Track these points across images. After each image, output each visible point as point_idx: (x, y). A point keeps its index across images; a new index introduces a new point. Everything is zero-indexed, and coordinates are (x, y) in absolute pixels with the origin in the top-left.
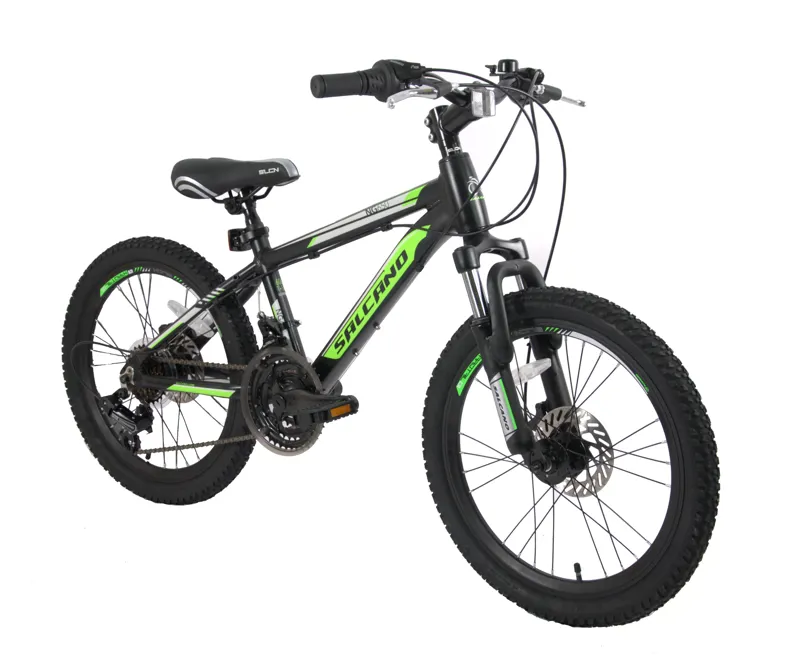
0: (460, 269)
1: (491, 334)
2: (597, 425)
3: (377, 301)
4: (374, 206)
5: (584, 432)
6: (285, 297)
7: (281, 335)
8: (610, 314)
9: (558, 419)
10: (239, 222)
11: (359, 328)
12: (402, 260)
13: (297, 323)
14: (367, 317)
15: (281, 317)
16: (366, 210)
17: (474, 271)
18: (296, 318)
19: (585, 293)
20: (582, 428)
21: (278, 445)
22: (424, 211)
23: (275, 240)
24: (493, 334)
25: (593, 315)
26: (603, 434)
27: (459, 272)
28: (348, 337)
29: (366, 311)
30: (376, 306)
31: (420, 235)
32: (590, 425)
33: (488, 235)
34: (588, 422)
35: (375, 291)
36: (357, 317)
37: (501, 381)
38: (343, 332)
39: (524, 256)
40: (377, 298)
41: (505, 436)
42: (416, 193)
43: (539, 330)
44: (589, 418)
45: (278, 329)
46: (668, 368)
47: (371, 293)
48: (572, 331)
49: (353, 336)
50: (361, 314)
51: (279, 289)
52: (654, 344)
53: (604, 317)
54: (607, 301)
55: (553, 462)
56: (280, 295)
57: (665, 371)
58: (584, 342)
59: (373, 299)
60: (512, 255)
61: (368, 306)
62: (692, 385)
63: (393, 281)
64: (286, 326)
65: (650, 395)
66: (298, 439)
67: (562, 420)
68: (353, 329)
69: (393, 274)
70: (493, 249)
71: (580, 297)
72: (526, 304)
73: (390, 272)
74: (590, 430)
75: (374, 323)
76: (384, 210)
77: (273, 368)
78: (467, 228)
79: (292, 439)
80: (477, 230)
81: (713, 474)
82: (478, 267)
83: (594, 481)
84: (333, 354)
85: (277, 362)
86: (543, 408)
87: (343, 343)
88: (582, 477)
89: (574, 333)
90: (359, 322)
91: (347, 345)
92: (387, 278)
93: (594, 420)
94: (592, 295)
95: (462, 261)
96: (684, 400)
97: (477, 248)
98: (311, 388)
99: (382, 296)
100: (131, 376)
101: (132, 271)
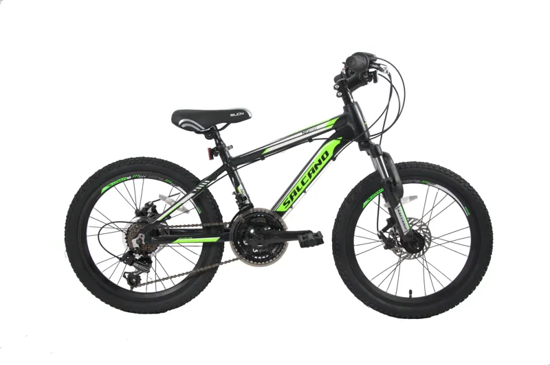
4: (308, 129)
10: (212, 144)
11: (299, 193)
14: (304, 187)
23: (233, 153)
28: (292, 199)
29: (303, 184)
30: (310, 180)
35: (309, 173)
38: (289, 196)
40: (310, 176)
47: (306, 174)
49: (295, 198)
50: (300, 186)
61: (305, 181)
63: (320, 167)
68: (295, 194)
73: (318, 163)
76: (313, 131)
84: (282, 209)
91: (291, 203)
92: (316, 166)
99: (313, 175)
100: (143, 239)
101: (130, 177)
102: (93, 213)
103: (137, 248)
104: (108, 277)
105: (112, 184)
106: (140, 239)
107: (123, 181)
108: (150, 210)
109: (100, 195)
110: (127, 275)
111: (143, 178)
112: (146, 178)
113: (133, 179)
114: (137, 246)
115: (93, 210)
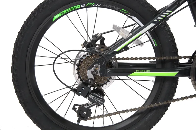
100: (98, 69)
101: (84, 5)
102: (43, 42)
103: (91, 79)
104: (54, 109)
105: (65, 11)
106: (95, 70)
107: (76, 10)
108: (98, 43)
109: (51, 23)
110: (77, 107)
111: (98, 7)
112: (100, 7)
113: (86, 7)
114: (92, 77)
115: (43, 39)
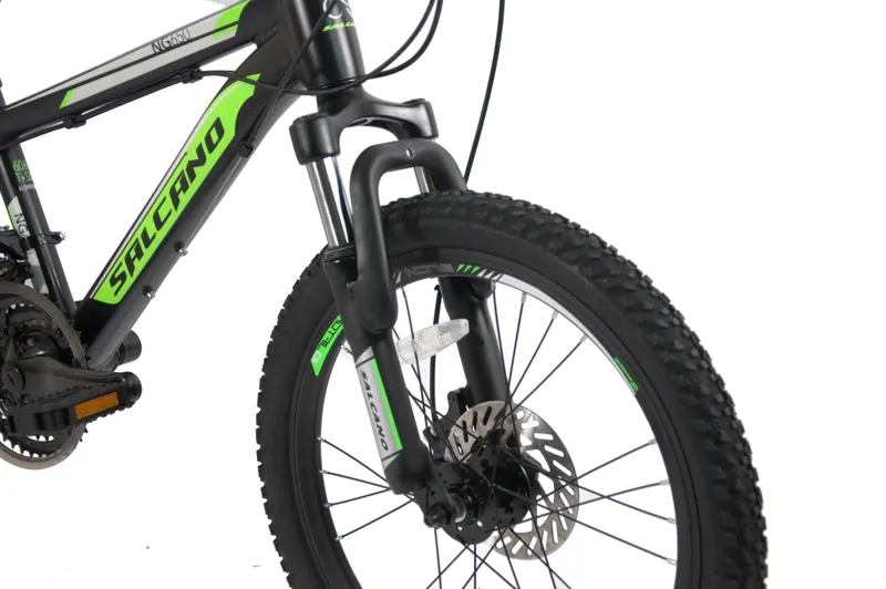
0: (303, 158)
1: (355, 279)
2: (550, 437)
3: (176, 207)
4: (166, 36)
5: (529, 448)
6: (33, 192)
7: (26, 258)
8: (570, 247)
9: (485, 422)
11: (148, 253)
12: (214, 136)
13: (57, 238)
14: (162, 234)
15: (23, 228)
16: (152, 43)
17: (328, 162)
18: (53, 228)
19: (526, 204)
20: (525, 441)
21: (17, 449)
22: (251, 48)
24: (360, 278)
25: (539, 248)
26: (560, 454)
27: (301, 162)
28: (131, 268)
29: (159, 224)
31: (243, 91)
32: (538, 436)
33: (361, 94)
34: (535, 430)
35: (173, 189)
36: (145, 234)
37: (374, 361)
38: (122, 259)
39: (428, 132)
40: (176, 202)
41: (383, 460)
42: (235, 15)
43: (448, 268)
44: (536, 424)
45: (18, 250)
46: (673, 350)
47: (166, 193)
48: (503, 273)
49: (139, 265)
50: (151, 230)
51: (21, 179)
52: (649, 305)
53: (559, 252)
54: (565, 221)
55: (469, 507)
56: (24, 188)
57: (666, 357)
58: (525, 293)
59: (169, 204)
60: (407, 130)
61: (162, 215)
62: (718, 382)
63: (202, 173)
64: (33, 242)
65: (639, 397)
66: (51, 438)
67: (490, 425)
68: (139, 254)
69: (201, 161)
70: (370, 120)
71: (516, 213)
72: (423, 223)
73: (195, 157)
74: (538, 445)
75: (175, 244)
76: (183, 44)
77: (8, 316)
78: (322, 80)
79: (42, 439)
80: (340, 83)
81: (754, 549)
82: (336, 153)
83: (545, 534)
84: (108, 295)
85: (13, 307)
86: (460, 399)
87: (123, 277)
88: (523, 527)
89: (506, 278)
90: (147, 242)
91: (130, 281)
92: (192, 165)
93: (546, 428)
94: (538, 208)
95: (305, 143)
96: (703, 413)
97: (336, 119)
98: (64, 356)
99: (185, 199)
